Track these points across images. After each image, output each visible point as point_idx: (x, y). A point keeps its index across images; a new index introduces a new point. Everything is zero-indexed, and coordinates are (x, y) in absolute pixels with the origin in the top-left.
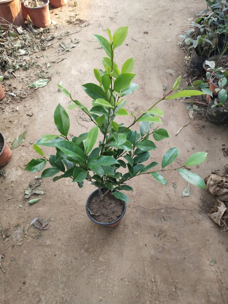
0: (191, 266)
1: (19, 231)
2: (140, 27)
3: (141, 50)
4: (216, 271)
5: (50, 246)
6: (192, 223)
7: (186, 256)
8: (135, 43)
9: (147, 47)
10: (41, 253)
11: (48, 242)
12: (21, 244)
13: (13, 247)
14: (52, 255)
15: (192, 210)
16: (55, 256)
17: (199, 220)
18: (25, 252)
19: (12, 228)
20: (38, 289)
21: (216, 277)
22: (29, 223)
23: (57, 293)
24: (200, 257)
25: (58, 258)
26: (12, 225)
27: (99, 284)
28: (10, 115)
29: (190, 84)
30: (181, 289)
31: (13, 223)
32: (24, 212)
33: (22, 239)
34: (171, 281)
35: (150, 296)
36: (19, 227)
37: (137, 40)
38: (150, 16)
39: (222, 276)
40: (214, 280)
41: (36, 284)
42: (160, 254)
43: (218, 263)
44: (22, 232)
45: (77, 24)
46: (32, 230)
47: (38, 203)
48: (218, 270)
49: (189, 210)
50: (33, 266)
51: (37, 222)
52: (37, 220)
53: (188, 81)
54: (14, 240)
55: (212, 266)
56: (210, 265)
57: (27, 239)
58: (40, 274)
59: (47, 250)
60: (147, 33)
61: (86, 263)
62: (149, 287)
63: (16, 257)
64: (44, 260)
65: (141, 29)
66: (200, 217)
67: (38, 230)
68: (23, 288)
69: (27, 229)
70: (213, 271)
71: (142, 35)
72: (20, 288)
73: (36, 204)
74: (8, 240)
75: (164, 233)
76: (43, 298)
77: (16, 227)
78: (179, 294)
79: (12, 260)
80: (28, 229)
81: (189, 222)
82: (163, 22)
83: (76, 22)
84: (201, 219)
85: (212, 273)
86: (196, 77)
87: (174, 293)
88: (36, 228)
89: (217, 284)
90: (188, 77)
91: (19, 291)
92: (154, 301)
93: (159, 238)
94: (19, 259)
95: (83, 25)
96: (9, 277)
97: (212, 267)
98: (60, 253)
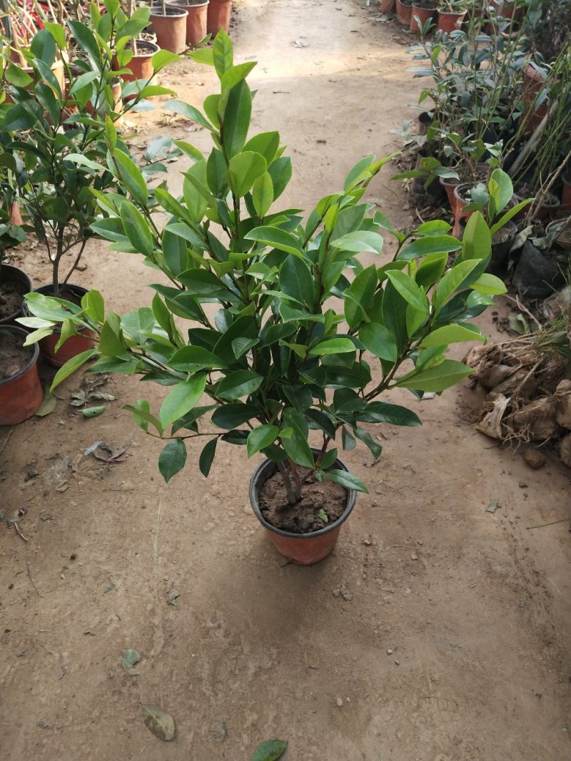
0: (449, 515)
1: (59, 466)
2: (310, 134)
3: (313, 167)
4: (502, 521)
5: (132, 491)
6: (444, 442)
7: (435, 498)
8: (301, 156)
9: (325, 162)
10: (110, 504)
11: (127, 484)
12: (63, 489)
13: (45, 495)
14: (135, 507)
15: (441, 420)
16: (144, 508)
17: (458, 437)
18: (74, 503)
19: (42, 462)
20: (106, 568)
21: (501, 531)
22: (82, 453)
23: (149, 574)
24: (465, 498)
25: (151, 511)
26: (42, 457)
27: (247, 554)
28: (37, 268)
29: (418, 218)
30: (429, 555)
31: (45, 453)
32: (70, 432)
33: (66, 481)
34: (407, 542)
35: (362, 570)
36: (58, 460)
37: (303, 152)
38: (326, 118)
39: (514, 529)
40: (498, 536)
41: (103, 559)
42: (379, 497)
43: (504, 507)
44: (66, 468)
45: (179, 126)
46: (89, 463)
47: (100, 417)
48: (505, 519)
49: (433, 421)
50: (93, 526)
51: (101, 451)
52: (99, 447)
53: (414, 214)
54: (48, 482)
55: (493, 513)
56: (487, 511)
57: (78, 481)
58: (110, 541)
59: (124, 497)
60: (324, 142)
61: (216, 518)
62: (359, 556)
63: (53, 513)
64: (117, 516)
65: (312, 136)
66: (460, 431)
67: (102, 463)
68: (71, 567)
69: (78, 461)
70: (494, 522)
71: (313, 145)
72: (65, 568)
73: (96, 419)
74: (33, 484)
75: (385, 461)
76: (118, 583)
77: (52, 461)
78: (426, 564)
79: (45, 518)
80: (81, 462)
81: (436, 441)
82: (355, 127)
83: (176, 124)
84: (461, 435)
85: (494, 525)
86: (428, 208)
87: (414, 562)
88: (99, 460)
89: (505, 542)
90: (412, 208)
91: (62, 572)
92: (373, 580)
93: (375, 469)
94: (60, 516)
95: (190, 129)
96: (38, 549)
97: (492, 515)
98: (155, 503)
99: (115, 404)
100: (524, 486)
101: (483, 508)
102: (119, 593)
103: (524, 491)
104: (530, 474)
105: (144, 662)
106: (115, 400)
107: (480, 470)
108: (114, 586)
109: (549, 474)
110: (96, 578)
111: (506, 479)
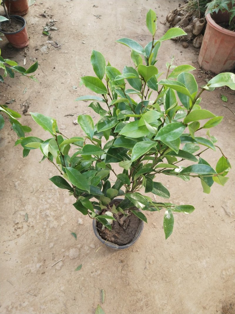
99: (58, 31)
100: (181, 52)
101: (169, 57)
102: (69, 75)
103: (181, 53)
104: (184, 49)
105: (78, 88)
106: (58, 30)
107: (169, 48)
108: (67, 74)
109: (189, 49)
110: (62, 72)
111: (177, 50)
